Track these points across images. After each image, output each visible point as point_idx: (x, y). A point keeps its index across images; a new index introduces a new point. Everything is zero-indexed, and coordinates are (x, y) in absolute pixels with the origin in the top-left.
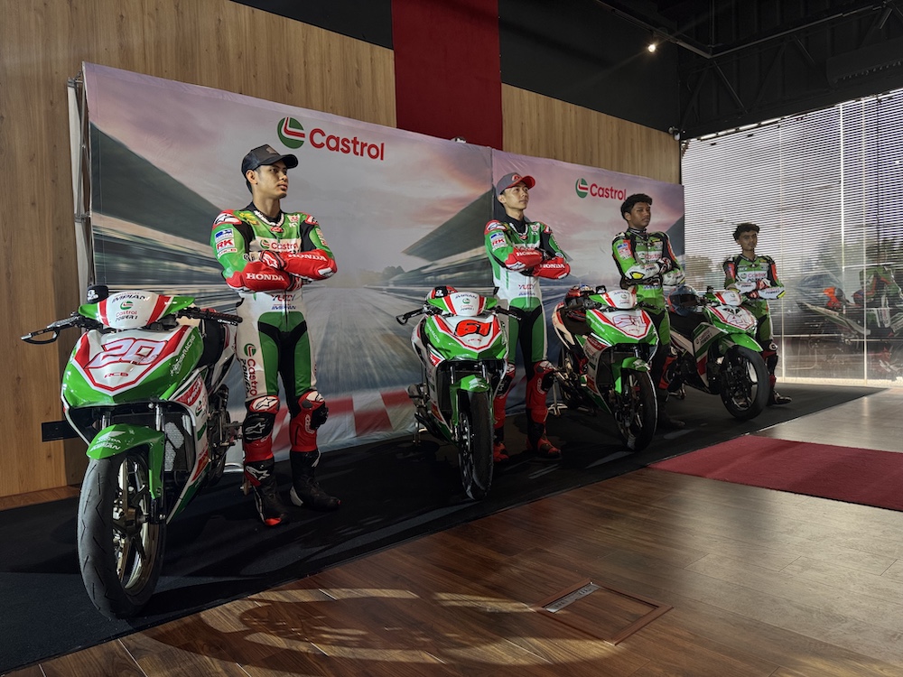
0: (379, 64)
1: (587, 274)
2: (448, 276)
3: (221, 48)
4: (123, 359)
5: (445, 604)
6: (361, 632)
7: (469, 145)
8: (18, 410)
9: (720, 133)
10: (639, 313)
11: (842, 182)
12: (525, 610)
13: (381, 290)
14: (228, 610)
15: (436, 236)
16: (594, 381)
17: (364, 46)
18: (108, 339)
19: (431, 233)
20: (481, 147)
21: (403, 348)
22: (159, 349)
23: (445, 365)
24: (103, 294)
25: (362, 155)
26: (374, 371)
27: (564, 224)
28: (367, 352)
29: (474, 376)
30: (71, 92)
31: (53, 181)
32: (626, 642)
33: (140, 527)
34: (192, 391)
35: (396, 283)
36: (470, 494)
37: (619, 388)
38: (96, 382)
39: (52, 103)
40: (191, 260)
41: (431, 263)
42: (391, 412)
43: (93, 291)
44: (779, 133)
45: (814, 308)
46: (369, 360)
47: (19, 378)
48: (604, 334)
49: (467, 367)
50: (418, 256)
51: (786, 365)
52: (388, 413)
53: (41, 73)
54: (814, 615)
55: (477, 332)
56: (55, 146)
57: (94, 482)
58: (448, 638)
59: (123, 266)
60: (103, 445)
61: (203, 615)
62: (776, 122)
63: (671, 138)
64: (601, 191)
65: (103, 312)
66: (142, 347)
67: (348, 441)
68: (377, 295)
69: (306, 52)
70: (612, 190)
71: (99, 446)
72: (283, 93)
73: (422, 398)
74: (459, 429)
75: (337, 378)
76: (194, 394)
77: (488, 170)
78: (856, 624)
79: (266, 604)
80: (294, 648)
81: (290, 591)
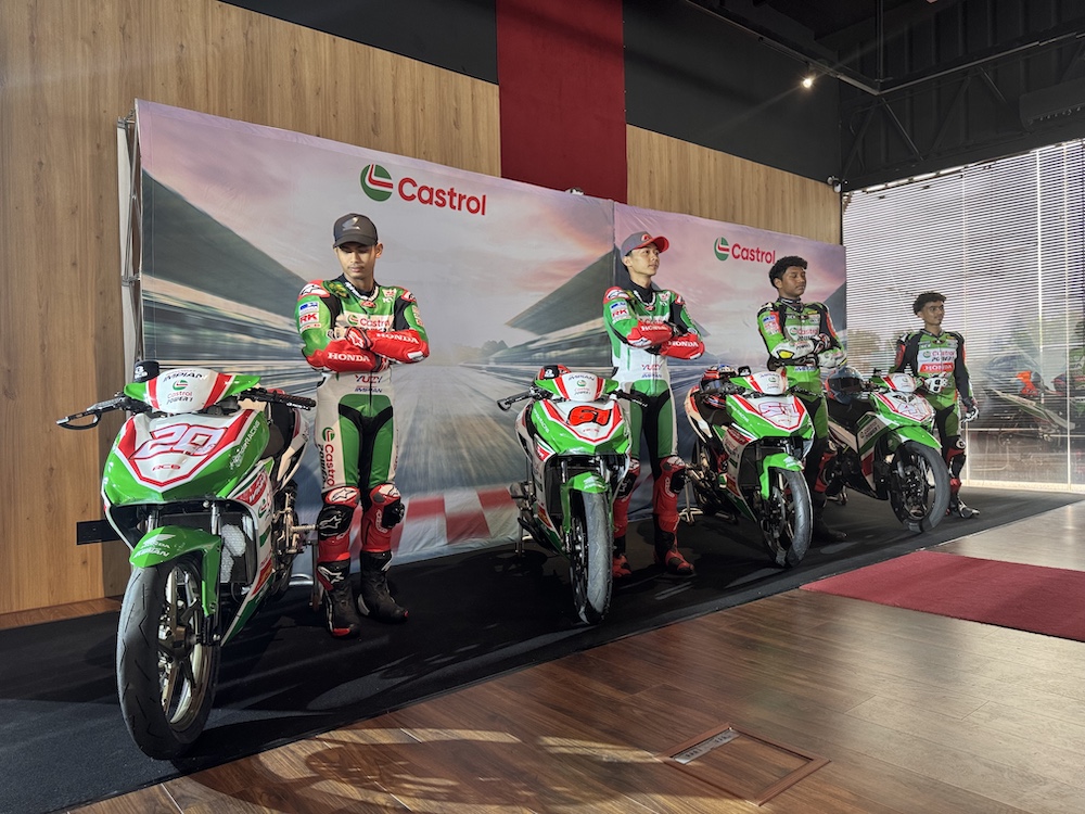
0: (480, 102)
1: (728, 351)
2: (560, 353)
3: (296, 83)
4: (175, 448)
5: (552, 751)
6: (451, 783)
7: (587, 197)
8: (49, 507)
9: (890, 184)
10: (790, 399)
11: (1040, 244)
12: (650, 760)
13: (480, 368)
14: (292, 752)
15: (545, 306)
16: (736, 481)
17: (464, 81)
18: (158, 424)
19: (540, 302)
20: (601, 200)
21: (504, 438)
22: (217, 436)
23: (555, 460)
24: (153, 371)
25: (459, 209)
26: (470, 466)
27: (700, 292)
28: (461, 443)
29: (589, 473)
30: (121, 134)
31: (98, 237)
32: (772, 803)
33: (190, 648)
34: (254, 487)
35: (497, 361)
36: (583, 617)
37: (765, 492)
38: (143, 475)
39: (98, 146)
40: (256, 331)
41: (539, 337)
42: (489, 515)
43: (141, 368)
44: (962, 184)
45: (1005, 396)
46: (466, 454)
47: (52, 469)
48: (747, 424)
49: (581, 463)
50: (524, 328)
51: (971, 465)
52: (486, 516)
53: (87, 113)
54: (1006, 775)
55: (594, 421)
56: (101, 197)
57: (138, 595)
58: (556, 792)
59: (176, 337)
60: (149, 550)
61: (262, 757)
62: (959, 171)
63: (830, 189)
64: (745, 253)
65: (153, 392)
66: (197, 435)
67: (437, 549)
68: (475, 375)
69: (395, 87)
70: (758, 252)
71: (144, 552)
72: (368, 134)
73: (526, 499)
74: (571, 537)
75: (426, 473)
76: (257, 491)
77: (610, 227)
78: (1058, 787)
79: (337, 746)
80: (370, 799)
81: (366, 731)
